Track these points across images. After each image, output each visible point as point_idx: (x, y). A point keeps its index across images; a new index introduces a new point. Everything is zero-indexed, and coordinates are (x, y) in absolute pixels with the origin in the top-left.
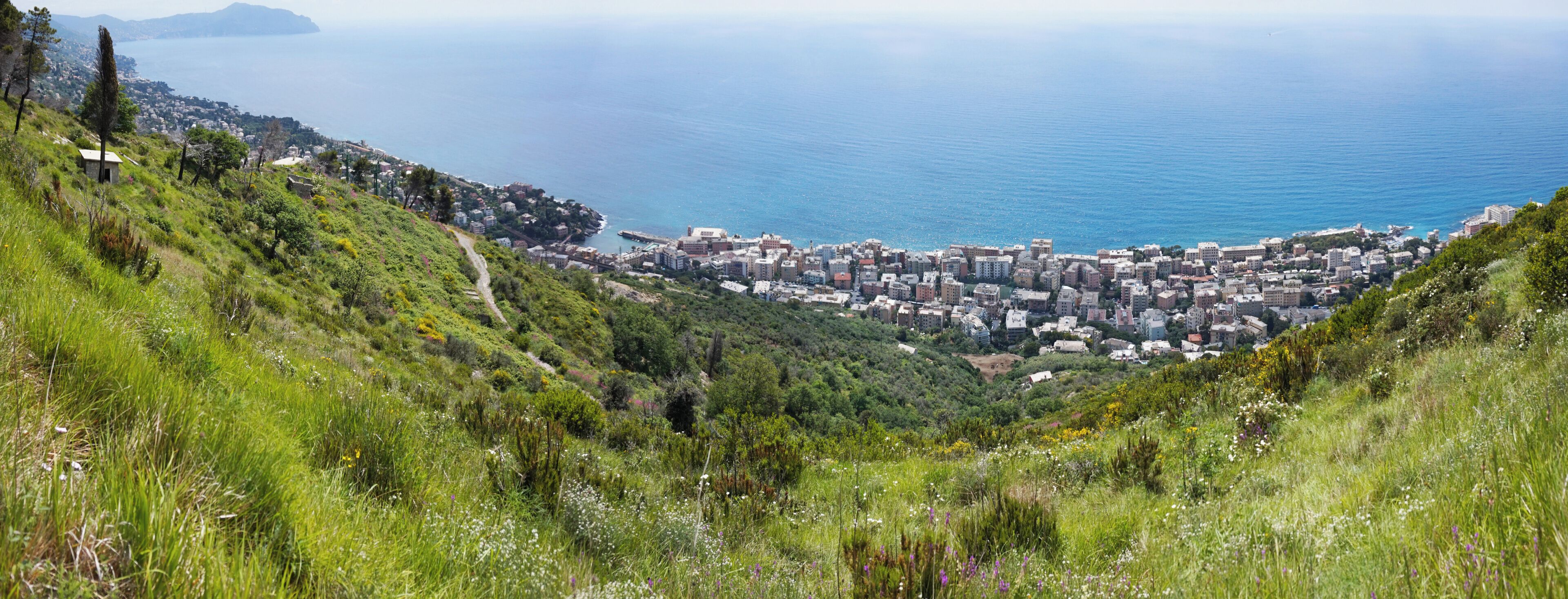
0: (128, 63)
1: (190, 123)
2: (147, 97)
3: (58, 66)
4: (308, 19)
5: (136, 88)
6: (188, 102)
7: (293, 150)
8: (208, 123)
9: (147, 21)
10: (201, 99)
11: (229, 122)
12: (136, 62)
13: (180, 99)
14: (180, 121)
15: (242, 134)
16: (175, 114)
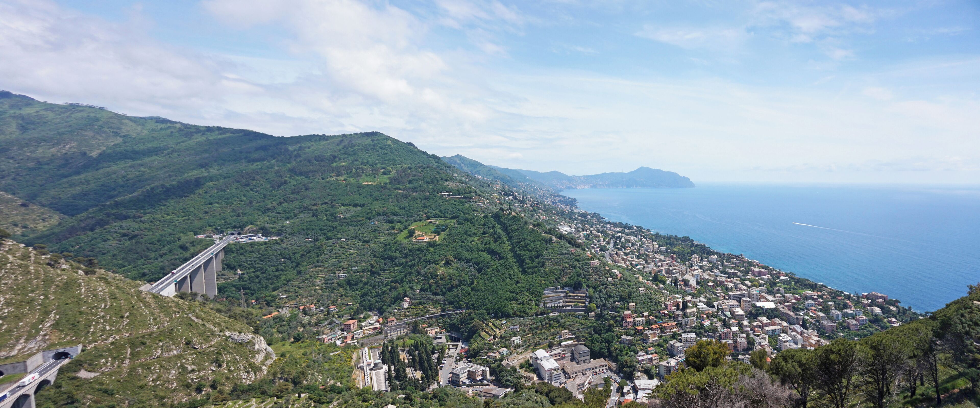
0: (572, 201)
1: (620, 238)
2: (587, 221)
3: (523, 198)
4: (688, 179)
5: (579, 216)
6: (615, 225)
7: (695, 257)
8: (632, 238)
9: (584, 176)
10: (624, 223)
11: (646, 238)
12: (577, 201)
13: (610, 223)
14: (613, 236)
15: (657, 246)
16: (609, 232)
